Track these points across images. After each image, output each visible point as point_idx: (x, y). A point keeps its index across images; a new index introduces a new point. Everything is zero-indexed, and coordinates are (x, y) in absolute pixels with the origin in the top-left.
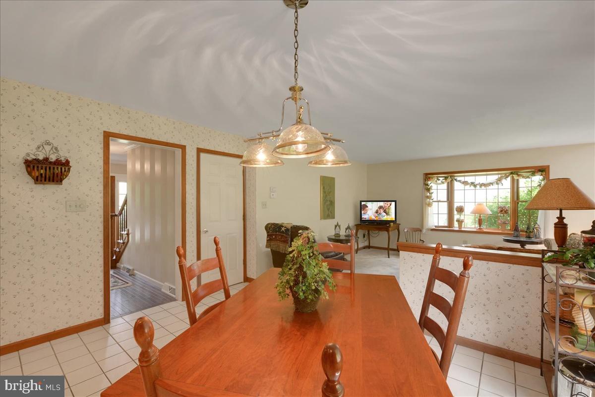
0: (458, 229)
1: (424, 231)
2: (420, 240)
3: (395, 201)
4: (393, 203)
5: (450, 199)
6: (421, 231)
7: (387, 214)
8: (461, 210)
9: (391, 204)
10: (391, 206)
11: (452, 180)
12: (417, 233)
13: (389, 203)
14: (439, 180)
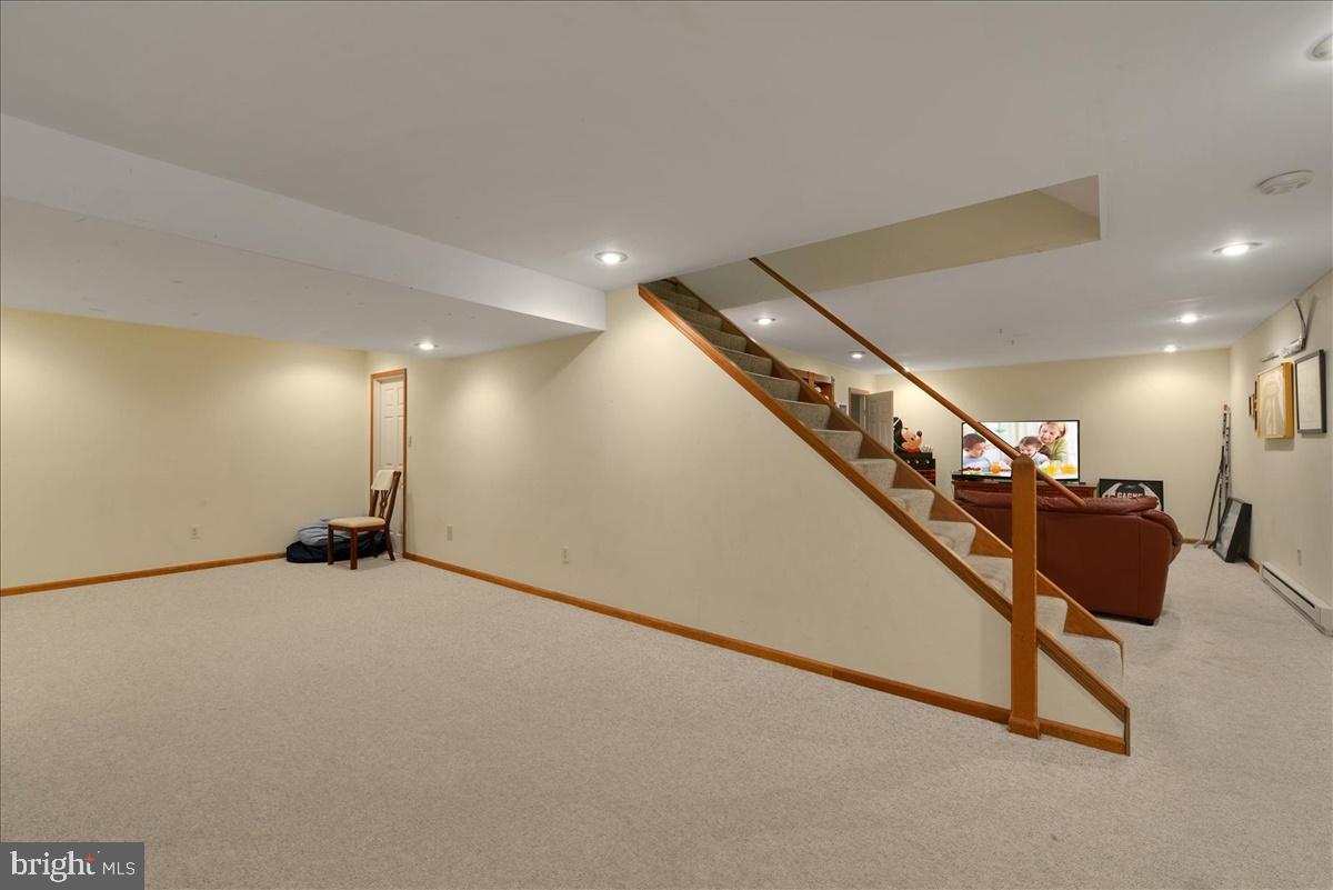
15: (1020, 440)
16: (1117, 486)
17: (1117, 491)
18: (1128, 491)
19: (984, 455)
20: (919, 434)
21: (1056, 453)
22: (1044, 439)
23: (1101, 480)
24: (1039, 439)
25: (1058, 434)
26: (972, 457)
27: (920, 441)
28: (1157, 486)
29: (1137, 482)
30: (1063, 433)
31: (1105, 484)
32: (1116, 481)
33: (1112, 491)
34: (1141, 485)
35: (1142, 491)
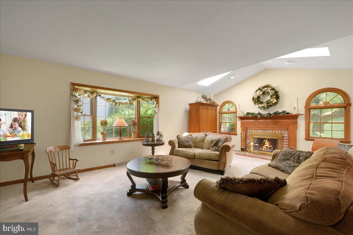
0: (101, 141)
1: (72, 148)
2: (70, 159)
3: (32, 112)
4: (29, 115)
5: (94, 113)
6: (69, 148)
7: (23, 129)
8: (105, 124)
9: (26, 115)
10: (27, 118)
11: (97, 96)
12: (64, 151)
13: (24, 113)
14: (86, 93)
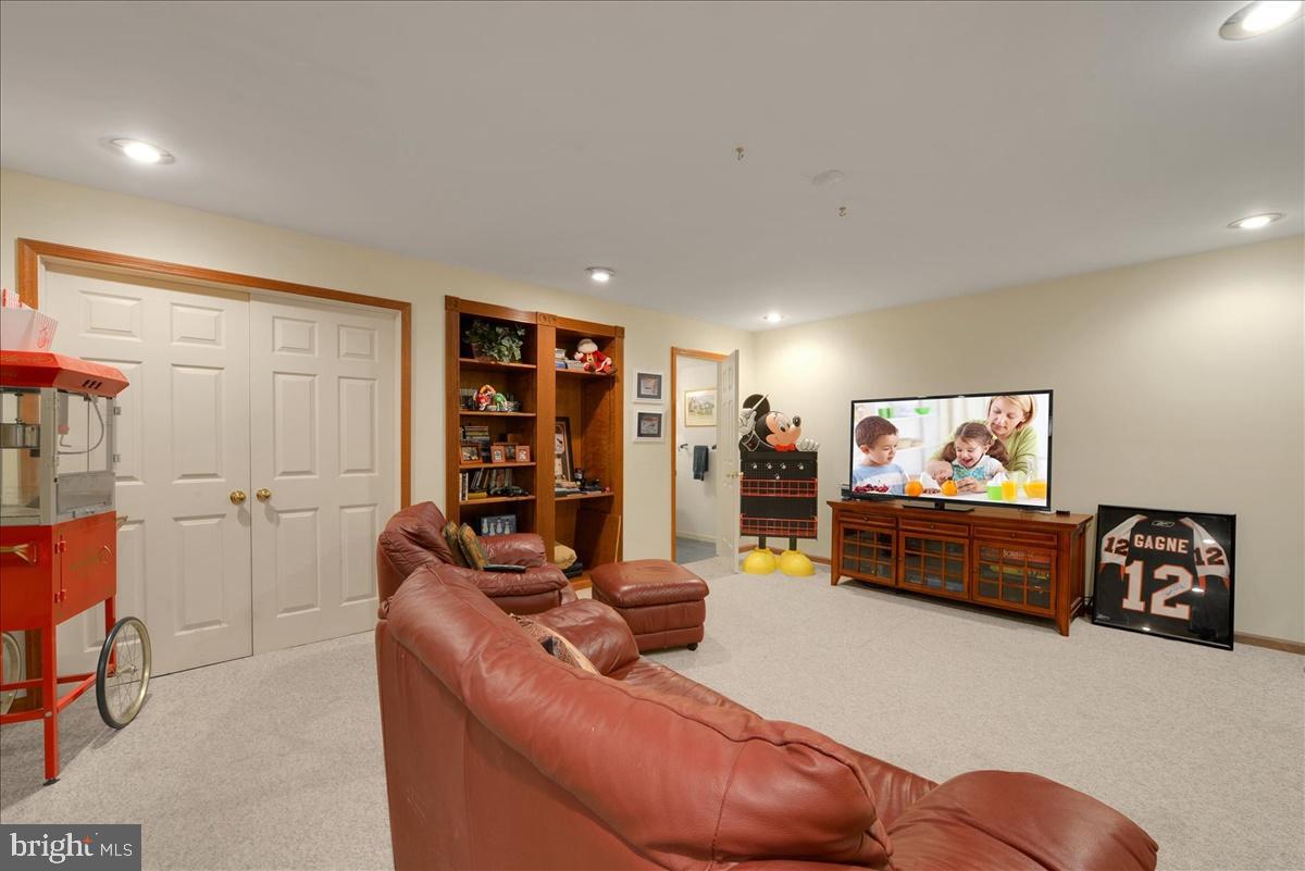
15: (955, 430)
16: (1133, 520)
17: (1134, 531)
18: (1156, 532)
19: (894, 461)
20: (797, 422)
21: (1016, 457)
22: (996, 427)
23: (1101, 508)
24: (989, 428)
25: (1020, 417)
26: (873, 464)
27: (797, 434)
28: (1224, 526)
29: (1176, 516)
30: (1029, 415)
31: (1110, 516)
32: (1131, 512)
33: (1123, 531)
34: (1187, 521)
35: (1187, 534)
